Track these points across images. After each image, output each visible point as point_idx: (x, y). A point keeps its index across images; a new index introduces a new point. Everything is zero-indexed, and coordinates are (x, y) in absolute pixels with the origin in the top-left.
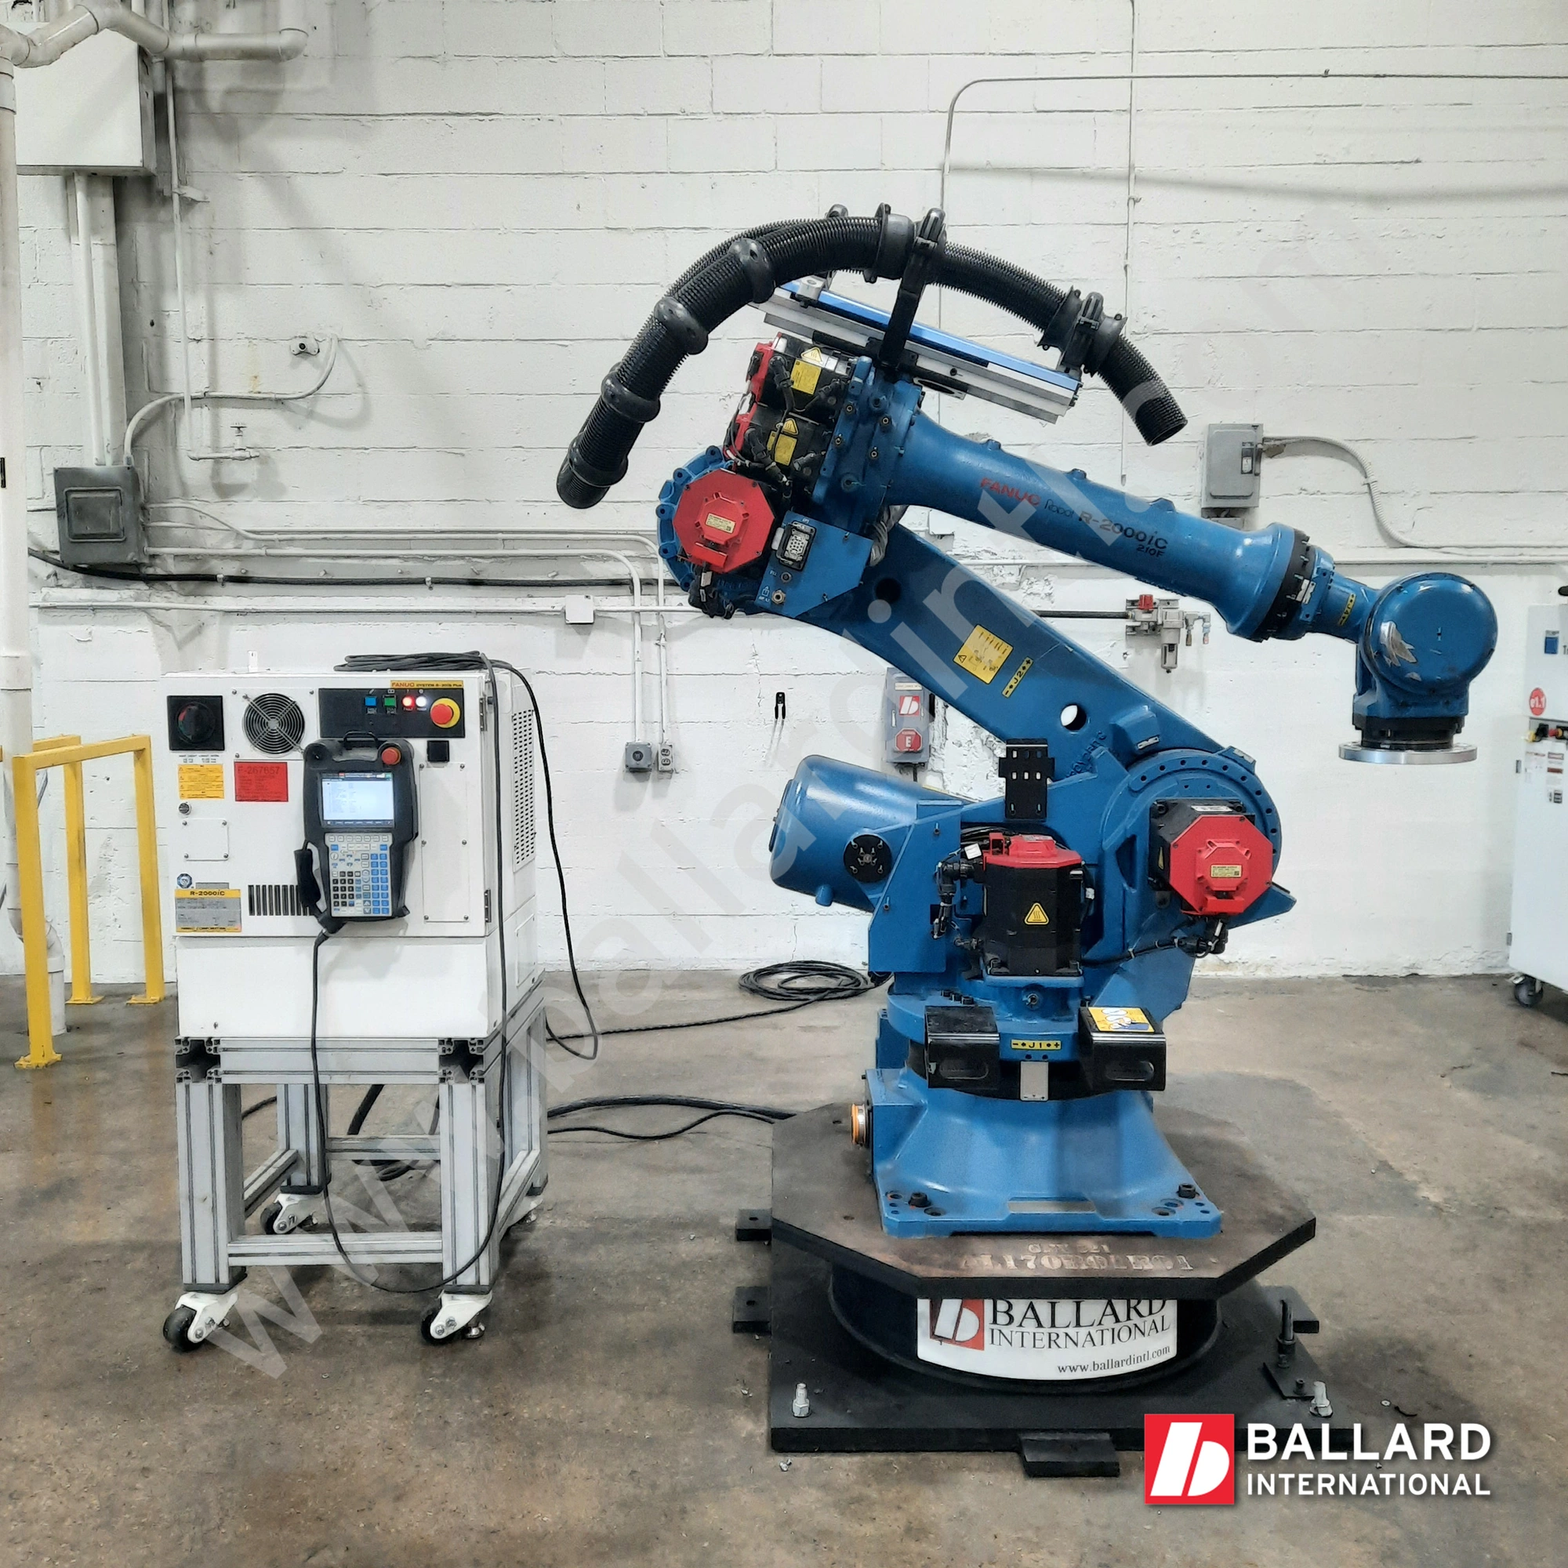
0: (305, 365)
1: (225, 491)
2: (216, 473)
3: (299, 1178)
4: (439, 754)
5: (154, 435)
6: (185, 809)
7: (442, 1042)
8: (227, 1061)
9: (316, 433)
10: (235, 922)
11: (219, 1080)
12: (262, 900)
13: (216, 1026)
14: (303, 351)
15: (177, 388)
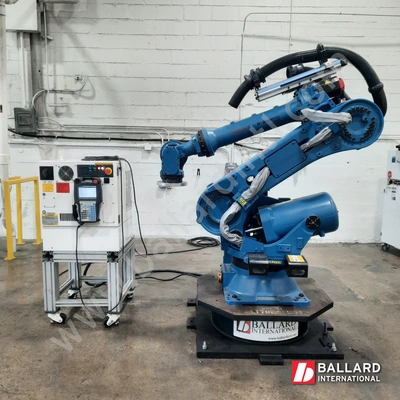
0: (79, 83)
1: (57, 114)
2: (55, 110)
3: (74, 286)
4: (107, 181)
5: (40, 100)
6: (44, 194)
7: (108, 252)
8: (55, 257)
9: (81, 100)
10: (57, 222)
11: (53, 261)
12: (64, 217)
13: (52, 248)
14: (78, 79)
15: (46, 88)
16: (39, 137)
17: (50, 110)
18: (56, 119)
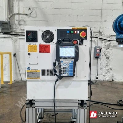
2: (19, 23)
6: (29, 54)
7: (78, 101)
8: (36, 104)
10: (39, 77)
11: (34, 108)
12: (44, 72)
13: (34, 97)
14: (29, 9)
15: (15, 12)
16: (11, 34)
17: (17, 22)
18: (19, 27)
